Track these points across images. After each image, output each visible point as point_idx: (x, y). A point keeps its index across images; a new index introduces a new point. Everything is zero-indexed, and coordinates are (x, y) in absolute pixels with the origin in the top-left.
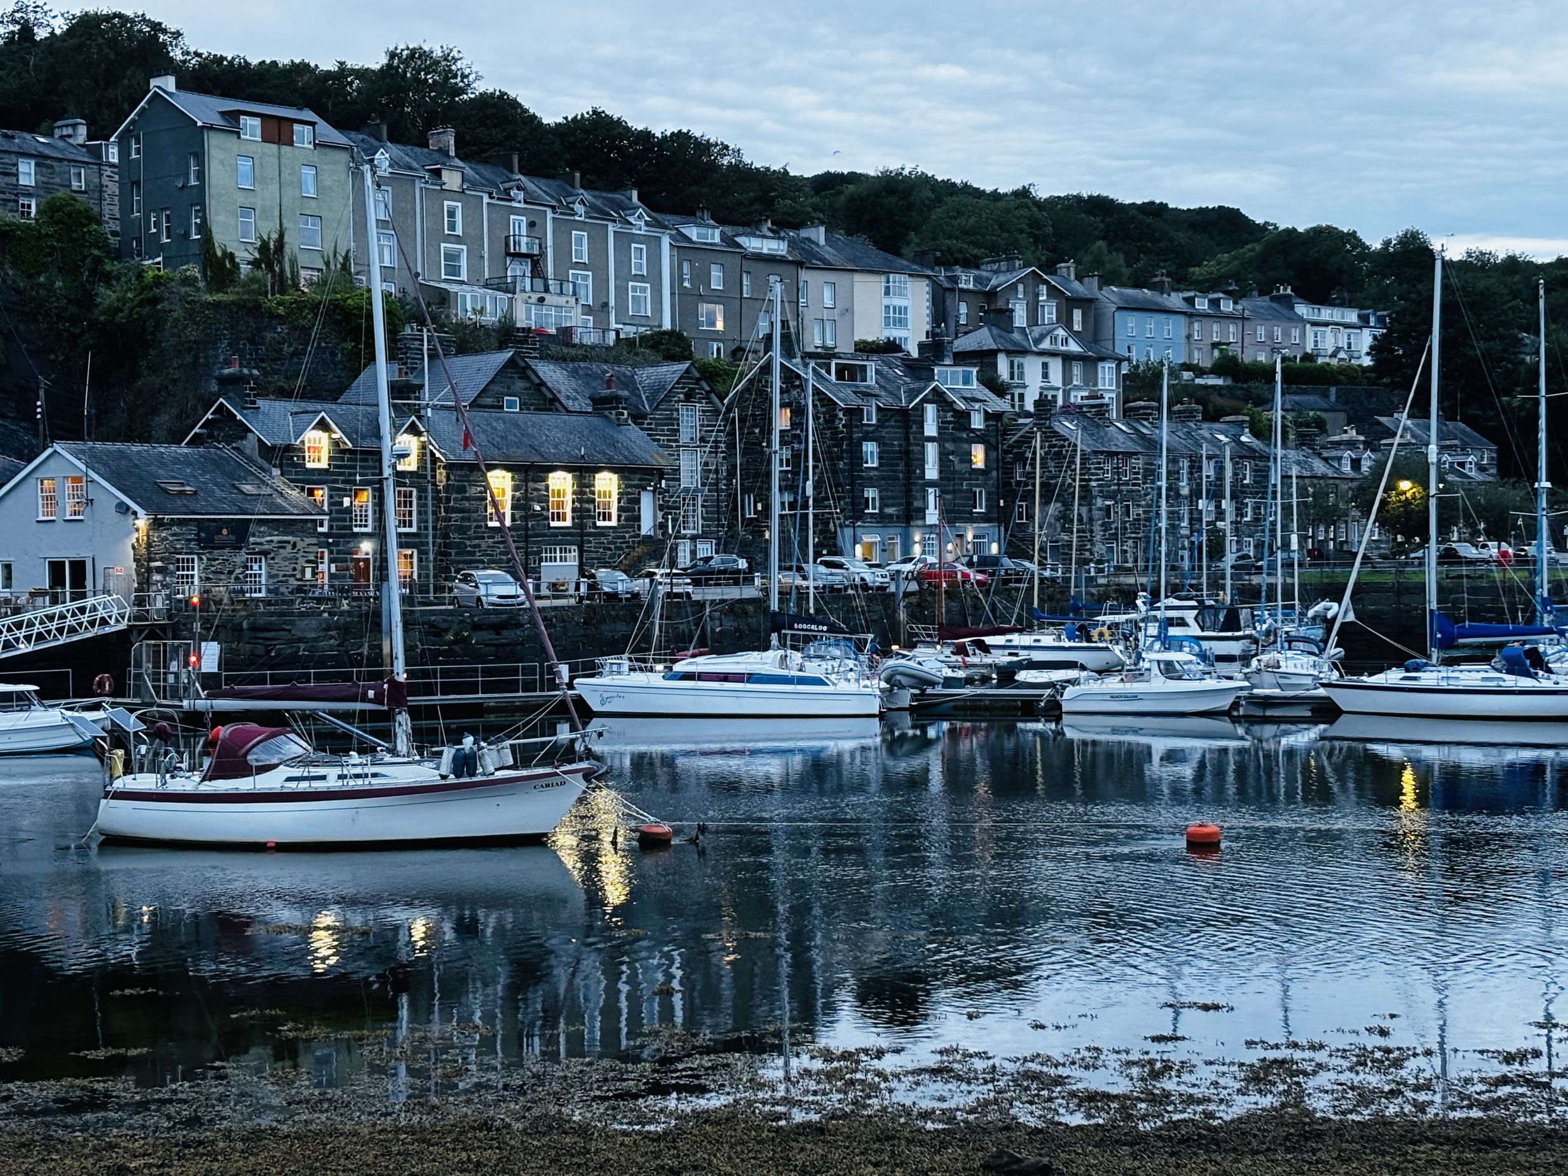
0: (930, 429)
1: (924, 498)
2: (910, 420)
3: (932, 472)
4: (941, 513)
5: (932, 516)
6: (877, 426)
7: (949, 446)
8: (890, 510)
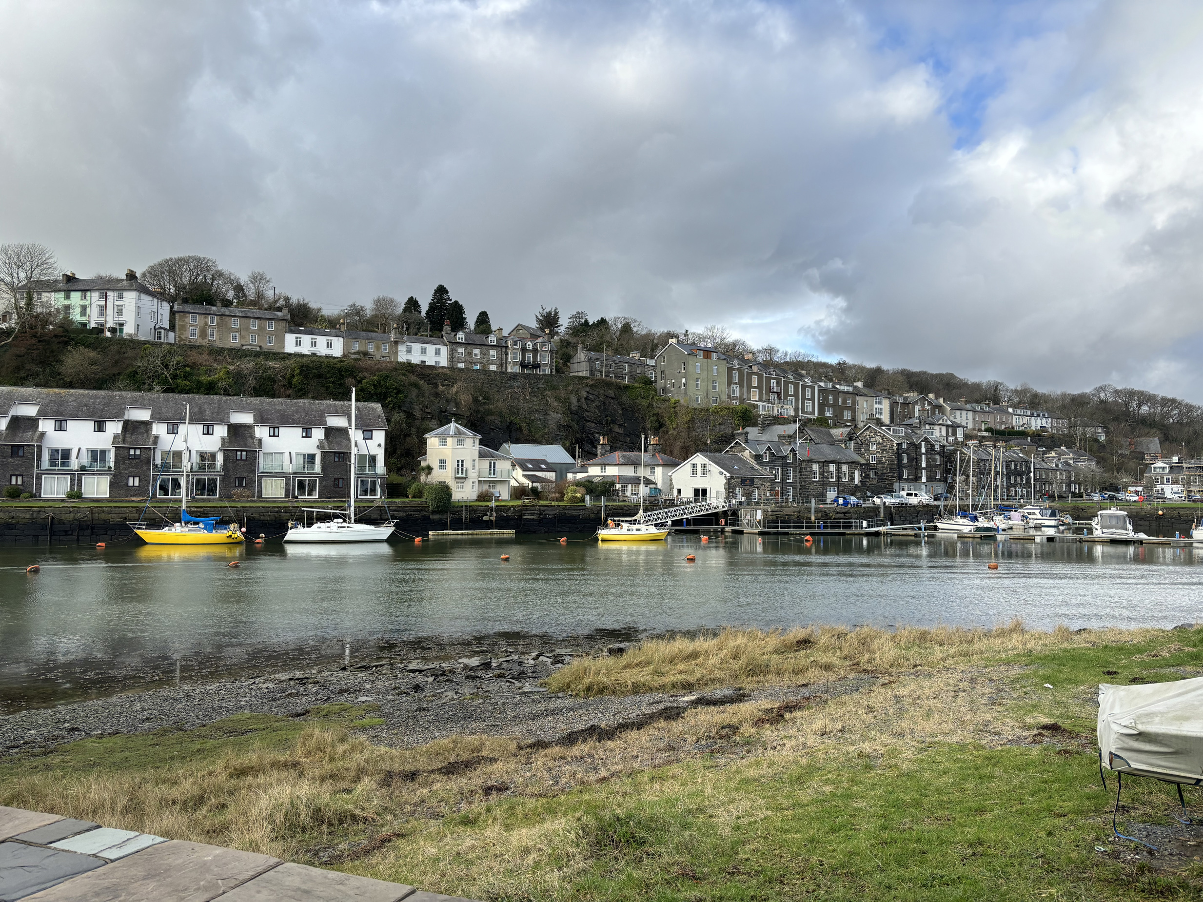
0: (923, 450)
1: (922, 473)
2: (917, 447)
3: (924, 465)
4: (927, 478)
5: (924, 479)
6: (907, 449)
7: (929, 456)
8: (910, 477)
